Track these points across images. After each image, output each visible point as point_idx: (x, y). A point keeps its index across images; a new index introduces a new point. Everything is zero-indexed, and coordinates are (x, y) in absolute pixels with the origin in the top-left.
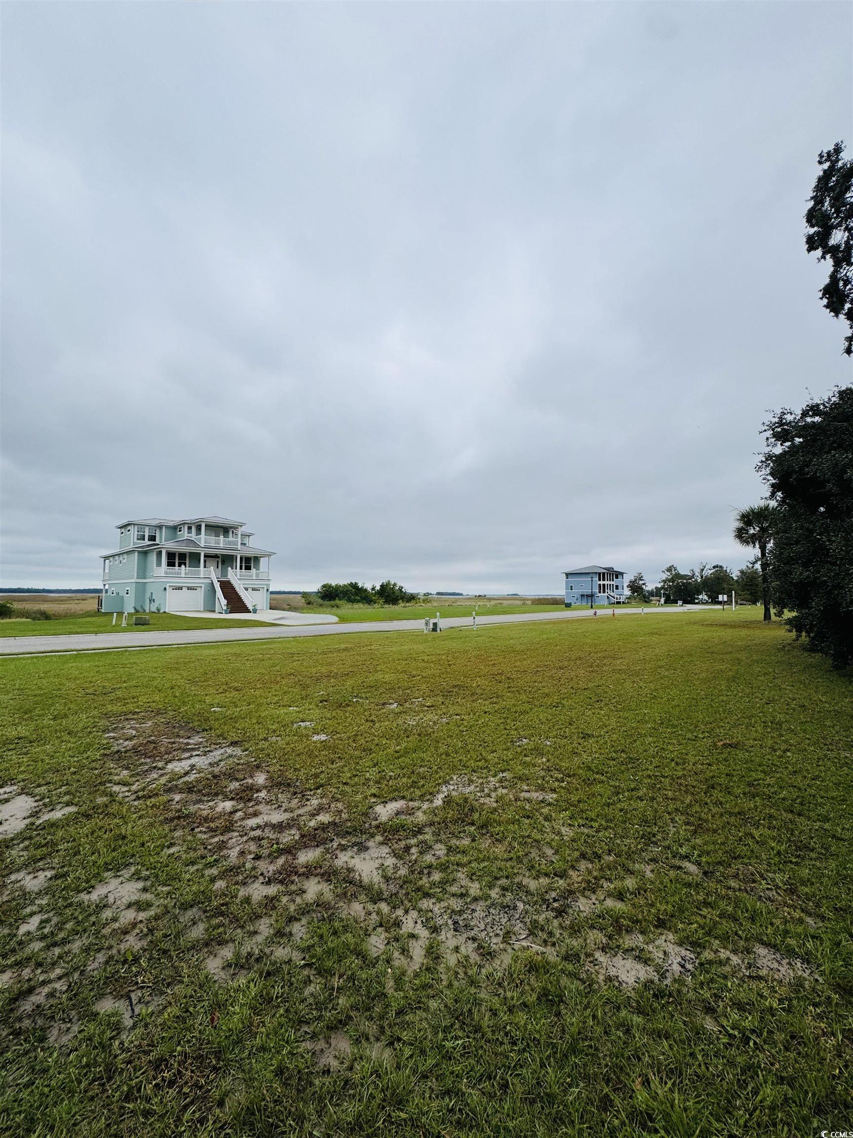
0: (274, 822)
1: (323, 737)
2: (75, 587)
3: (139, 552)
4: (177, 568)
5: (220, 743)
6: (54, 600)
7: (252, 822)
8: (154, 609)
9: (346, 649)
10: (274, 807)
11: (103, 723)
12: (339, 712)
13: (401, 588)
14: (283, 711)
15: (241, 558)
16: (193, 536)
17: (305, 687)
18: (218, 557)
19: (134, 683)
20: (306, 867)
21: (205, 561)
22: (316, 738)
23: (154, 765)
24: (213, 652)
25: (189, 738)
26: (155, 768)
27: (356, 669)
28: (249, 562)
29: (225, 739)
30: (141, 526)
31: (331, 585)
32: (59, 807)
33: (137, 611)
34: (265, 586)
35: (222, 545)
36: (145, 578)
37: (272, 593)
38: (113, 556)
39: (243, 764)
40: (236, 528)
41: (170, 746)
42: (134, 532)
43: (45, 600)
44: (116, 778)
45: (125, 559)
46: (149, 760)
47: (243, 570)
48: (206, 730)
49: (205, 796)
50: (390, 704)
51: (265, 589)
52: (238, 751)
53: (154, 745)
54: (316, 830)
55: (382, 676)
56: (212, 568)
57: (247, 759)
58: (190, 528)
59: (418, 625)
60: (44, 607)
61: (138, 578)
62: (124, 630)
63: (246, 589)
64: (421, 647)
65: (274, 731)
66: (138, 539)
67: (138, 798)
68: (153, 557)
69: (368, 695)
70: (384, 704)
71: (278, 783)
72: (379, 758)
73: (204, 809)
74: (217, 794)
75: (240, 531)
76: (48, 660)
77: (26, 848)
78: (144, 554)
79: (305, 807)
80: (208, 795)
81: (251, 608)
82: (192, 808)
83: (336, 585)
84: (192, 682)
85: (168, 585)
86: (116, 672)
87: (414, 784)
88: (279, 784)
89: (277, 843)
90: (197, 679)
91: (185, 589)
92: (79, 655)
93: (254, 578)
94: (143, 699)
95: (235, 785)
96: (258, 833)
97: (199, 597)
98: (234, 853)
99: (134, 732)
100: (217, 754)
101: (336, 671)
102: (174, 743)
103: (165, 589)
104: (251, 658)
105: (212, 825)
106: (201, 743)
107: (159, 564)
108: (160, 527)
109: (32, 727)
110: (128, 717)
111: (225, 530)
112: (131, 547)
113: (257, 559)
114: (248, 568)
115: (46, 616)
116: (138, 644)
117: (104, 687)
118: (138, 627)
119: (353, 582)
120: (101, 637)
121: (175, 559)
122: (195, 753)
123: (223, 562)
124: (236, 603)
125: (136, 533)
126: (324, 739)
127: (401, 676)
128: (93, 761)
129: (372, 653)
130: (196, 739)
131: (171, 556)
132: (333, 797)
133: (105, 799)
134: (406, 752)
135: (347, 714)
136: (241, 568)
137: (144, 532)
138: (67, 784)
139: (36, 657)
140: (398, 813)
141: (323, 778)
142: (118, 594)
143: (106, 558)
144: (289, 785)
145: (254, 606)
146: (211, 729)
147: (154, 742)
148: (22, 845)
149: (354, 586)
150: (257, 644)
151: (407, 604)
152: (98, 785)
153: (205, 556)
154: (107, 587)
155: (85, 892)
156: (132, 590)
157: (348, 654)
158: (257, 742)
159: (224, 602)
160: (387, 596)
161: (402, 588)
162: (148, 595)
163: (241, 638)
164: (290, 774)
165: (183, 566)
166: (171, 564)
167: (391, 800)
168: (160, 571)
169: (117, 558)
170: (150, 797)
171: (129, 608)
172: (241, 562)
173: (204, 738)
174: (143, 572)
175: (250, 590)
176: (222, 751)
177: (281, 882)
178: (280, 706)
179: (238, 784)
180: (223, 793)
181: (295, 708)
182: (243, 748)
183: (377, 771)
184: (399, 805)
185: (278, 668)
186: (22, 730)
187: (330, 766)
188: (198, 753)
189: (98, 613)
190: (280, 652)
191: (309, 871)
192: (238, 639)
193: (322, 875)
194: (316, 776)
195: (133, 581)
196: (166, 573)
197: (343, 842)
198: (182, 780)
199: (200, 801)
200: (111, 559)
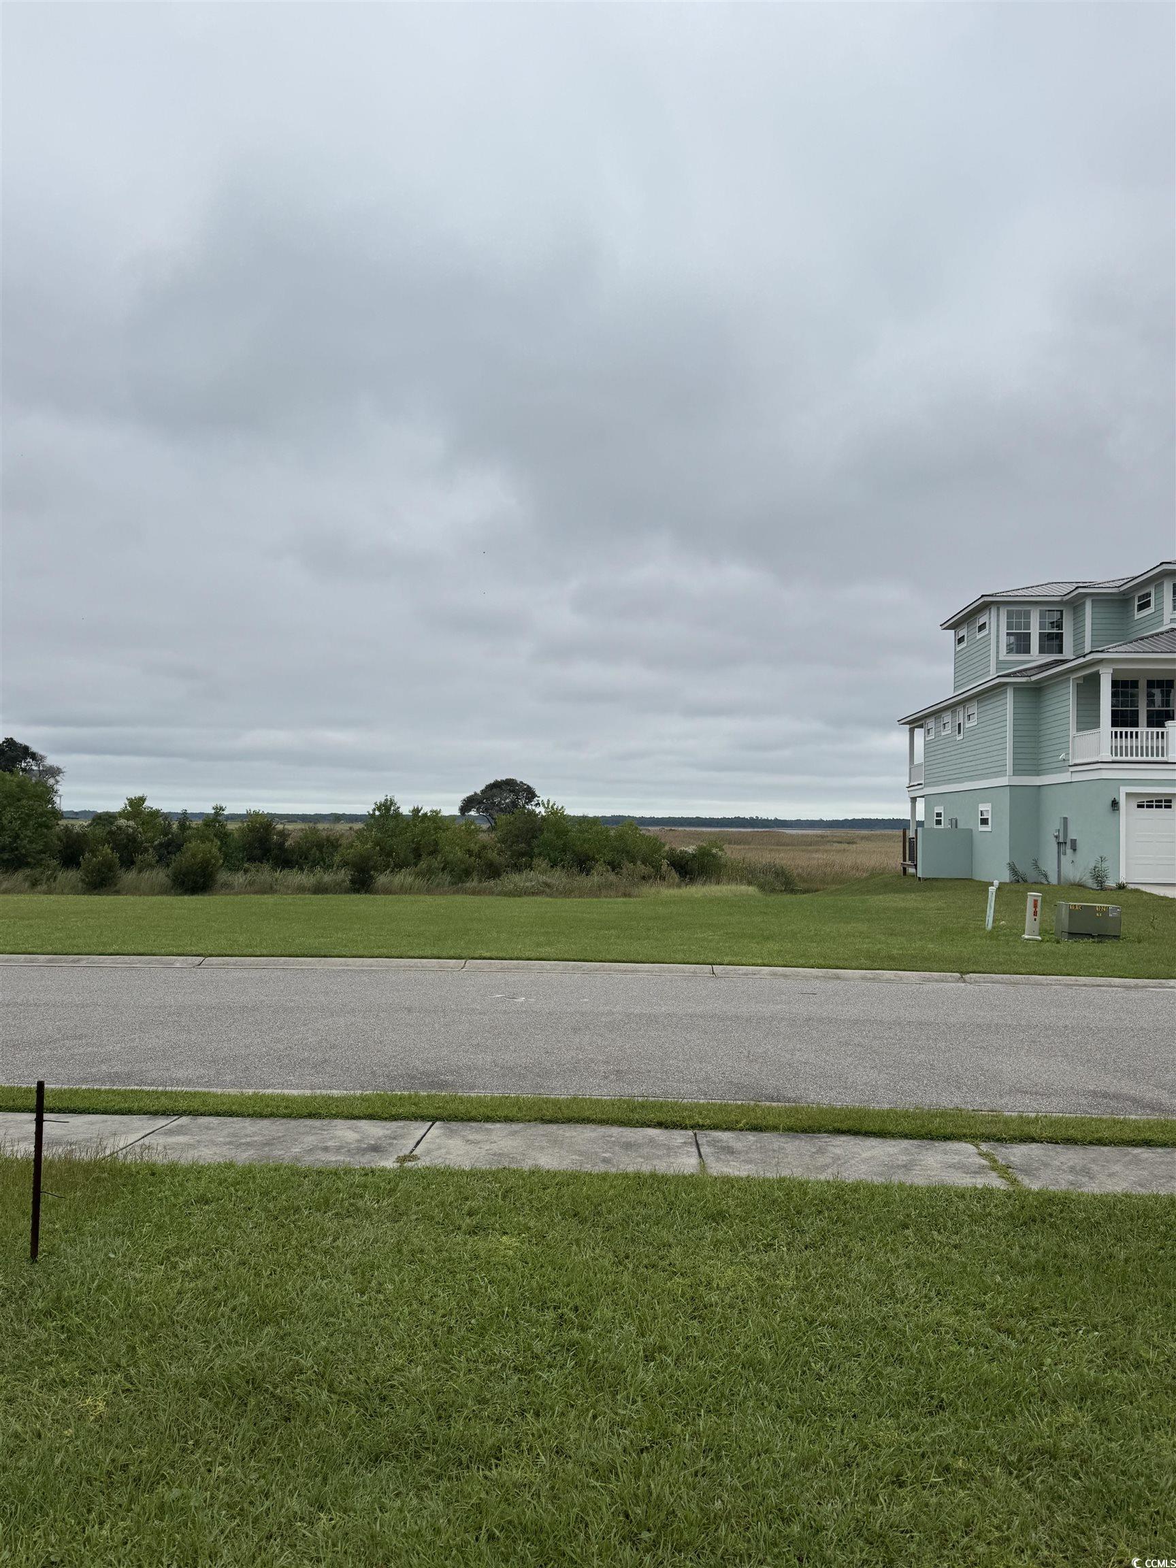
3: (1018, 688)
4: (1143, 729)
8: (1078, 875)
30: (1018, 608)
36: (1038, 772)
38: (938, 712)
42: (997, 626)
45: (973, 719)
61: (1016, 772)
66: (1010, 651)
68: (1066, 702)
78: (1034, 691)
85: (1123, 791)
103: (1115, 804)
107: (1088, 720)
108: (1074, 602)
112: (991, 675)
118: (1081, 946)
121: (1142, 699)
125: (1005, 631)
131: (1126, 691)
137: (1028, 626)
142: (954, 823)
143: (917, 721)
154: (921, 807)
156: (999, 809)
162: (1052, 827)
165: (1167, 724)
166: (1123, 718)
168: (1091, 741)
169: (947, 717)
174: (1032, 751)
195: (1003, 781)
196: (1115, 750)
200: (931, 723)
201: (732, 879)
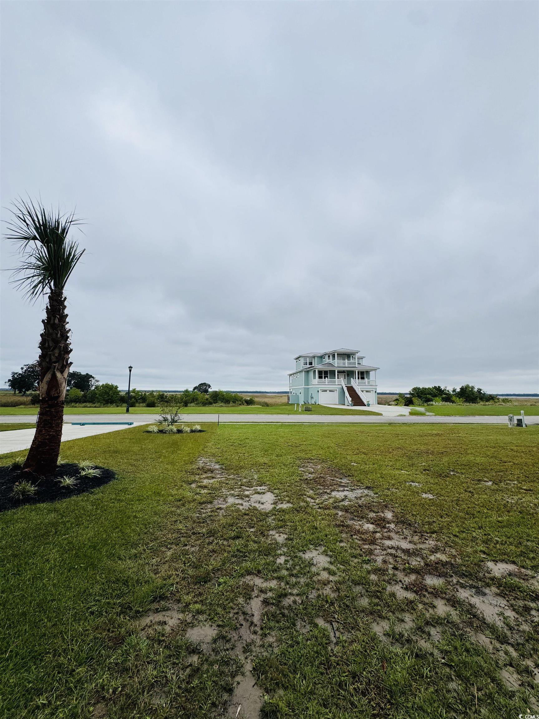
0: (404, 547)
1: (431, 497)
2: (277, 391)
3: (305, 371)
4: (323, 379)
5: (359, 486)
6: (269, 397)
7: (388, 543)
8: (313, 403)
9: (437, 435)
10: (401, 537)
11: (297, 462)
12: (440, 480)
13: (479, 391)
14: (397, 472)
15: (358, 372)
16: (331, 361)
17: (411, 458)
18: (345, 372)
19: (309, 443)
20: (434, 589)
21: (338, 375)
22: (424, 496)
23: (325, 491)
24: (347, 429)
25: (341, 479)
26: (326, 492)
27: (448, 450)
28: (363, 375)
29: (362, 484)
30: (305, 357)
31: (419, 388)
32: (285, 502)
33: (305, 403)
34: (374, 390)
35: (347, 365)
36: (308, 385)
37: (378, 394)
38: (293, 374)
39: (376, 502)
40: (354, 354)
41: (332, 482)
42: (302, 361)
43: (266, 397)
44: (308, 493)
45: (299, 375)
46: (322, 487)
47: (360, 380)
48: (351, 476)
49: (356, 517)
50: (485, 481)
51: (374, 391)
52: (371, 493)
53: (323, 479)
54: (436, 563)
55: (473, 458)
56: (342, 379)
57: (378, 499)
58: (329, 356)
59: (503, 420)
60: (266, 400)
61: (305, 385)
62: (300, 414)
63: (363, 391)
64: (508, 439)
65: (393, 485)
66: (304, 364)
67: (320, 508)
68: (311, 374)
69: (463, 471)
70: (479, 480)
71: (401, 521)
72: (483, 523)
73: (357, 525)
74: (362, 518)
75: (357, 355)
76: (270, 426)
77: (274, 519)
78: (307, 372)
79: (424, 544)
80: (358, 517)
81: (366, 403)
82: (350, 523)
83: (423, 388)
84: (338, 445)
85: (320, 389)
86: (300, 436)
87: (522, 554)
88: (403, 522)
89: (408, 563)
90: (341, 444)
91: (328, 391)
92: (283, 425)
93: (367, 384)
94: (314, 452)
95: (372, 515)
96: (393, 551)
97: (335, 396)
98: (379, 559)
99: (313, 470)
100: (359, 492)
101: (432, 450)
102: (333, 480)
103: (318, 391)
104: (370, 435)
105: (363, 536)
106: (348, 483)
107: (315, 378)
108: (314, 357)
109: (269, 459)
110: (308, 461)
111: (347, 356)
112: (301, 369)
113: (368, 372)
114: (363, 378)
115: (267, 405)
116: (308, 422)
117: (296, 443)
118: (307, 412)
119: (437, 386)
120: (291, 416)
121: (323, 374)
122: (346, 489)
123: (348, 375)
124: (357, 400)
125: (303, 361)
126: (432, 497)
127: (491, 460)
128: (296, 482)
129: (460, 439)
130: (345, 481)
131: (320, 372)
132: (446, 543)
133: (304, 504)
134: (509, 525)
135: (447, 483)
136: (358, 379)
137: (307, 360)
138: (287, 491)
139: (266, 425)
140: (510, 574)
141: (435, 527)
142: (296, 394)
143: (290, 375)
144: (410, 525)
145: (368, 402)
146: (353, 476)
147: (323, 477)
148: (272, 517)
149: (438, 389)
150: (372, 426)
151: (487, 403)
152: (300, 495)
153: (338, 372)
154: (291, 390)
155: (302, 552)
156: (302, 391)
157: (440, 438)
158: (383, 489)
159: (350, 399)
160: (467, 397)
161: (481, 390)
162: (310, 395)
163: (362, 422)
164: (409, 517)
165: (326, 378)
166: (320, 377)
167: (502, 561)
168: (316, 381)
169: (295, 375)
170: (326, 509)
171: (301, 402)
172: (358, 375)
173: (349, 480)
174: (307, 382)
175: (365, 392)
176: (362, 491)
177: (416, 592)
178: (394, 469)
179: (374, 514)
180: (367, 518)
181: (406, 472)
182: (374, 492)
183: (483, 533)
184: (511, 567)
185: (389, 443)
186: (265, 460)
187: (440, 519)
188: (348, 489)
189: (288, 404)
190: (388, 432)
191: (436, 593)
192: (360, 422)
193: (448, 600)
194: (430, 524)
195: (303, 387)
196: (318, 382)
197: (461, 581)
198: (341, 503)
199: (353, 519)
200: (292, 375)
201: (257, 405)
